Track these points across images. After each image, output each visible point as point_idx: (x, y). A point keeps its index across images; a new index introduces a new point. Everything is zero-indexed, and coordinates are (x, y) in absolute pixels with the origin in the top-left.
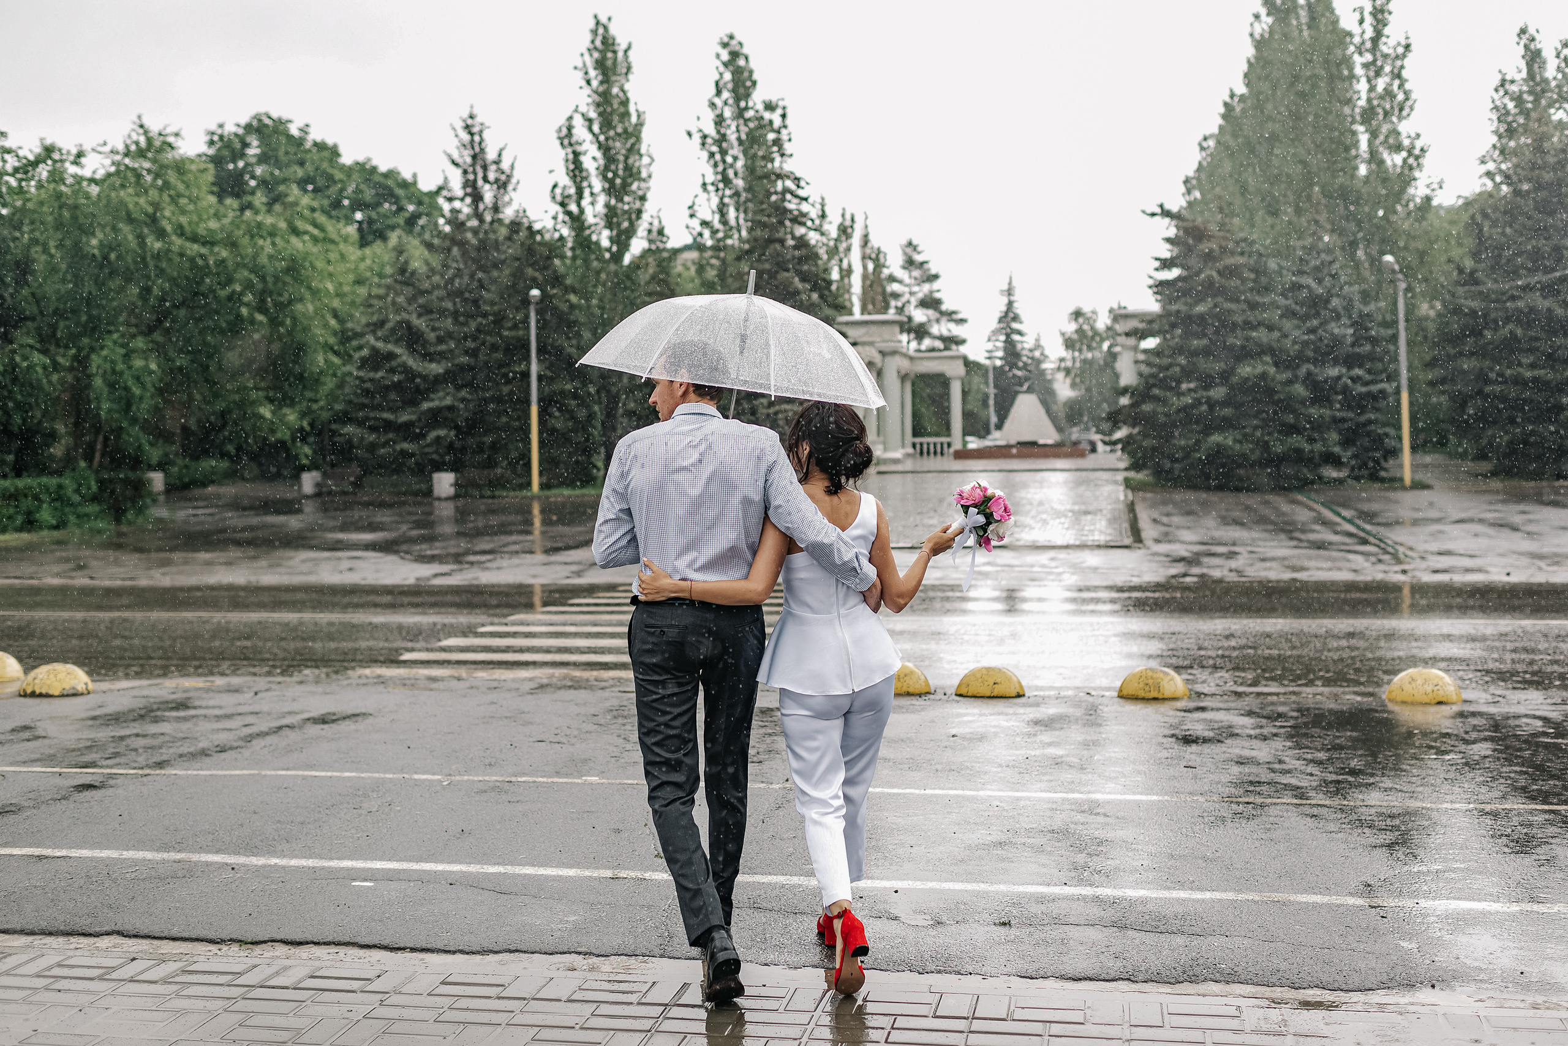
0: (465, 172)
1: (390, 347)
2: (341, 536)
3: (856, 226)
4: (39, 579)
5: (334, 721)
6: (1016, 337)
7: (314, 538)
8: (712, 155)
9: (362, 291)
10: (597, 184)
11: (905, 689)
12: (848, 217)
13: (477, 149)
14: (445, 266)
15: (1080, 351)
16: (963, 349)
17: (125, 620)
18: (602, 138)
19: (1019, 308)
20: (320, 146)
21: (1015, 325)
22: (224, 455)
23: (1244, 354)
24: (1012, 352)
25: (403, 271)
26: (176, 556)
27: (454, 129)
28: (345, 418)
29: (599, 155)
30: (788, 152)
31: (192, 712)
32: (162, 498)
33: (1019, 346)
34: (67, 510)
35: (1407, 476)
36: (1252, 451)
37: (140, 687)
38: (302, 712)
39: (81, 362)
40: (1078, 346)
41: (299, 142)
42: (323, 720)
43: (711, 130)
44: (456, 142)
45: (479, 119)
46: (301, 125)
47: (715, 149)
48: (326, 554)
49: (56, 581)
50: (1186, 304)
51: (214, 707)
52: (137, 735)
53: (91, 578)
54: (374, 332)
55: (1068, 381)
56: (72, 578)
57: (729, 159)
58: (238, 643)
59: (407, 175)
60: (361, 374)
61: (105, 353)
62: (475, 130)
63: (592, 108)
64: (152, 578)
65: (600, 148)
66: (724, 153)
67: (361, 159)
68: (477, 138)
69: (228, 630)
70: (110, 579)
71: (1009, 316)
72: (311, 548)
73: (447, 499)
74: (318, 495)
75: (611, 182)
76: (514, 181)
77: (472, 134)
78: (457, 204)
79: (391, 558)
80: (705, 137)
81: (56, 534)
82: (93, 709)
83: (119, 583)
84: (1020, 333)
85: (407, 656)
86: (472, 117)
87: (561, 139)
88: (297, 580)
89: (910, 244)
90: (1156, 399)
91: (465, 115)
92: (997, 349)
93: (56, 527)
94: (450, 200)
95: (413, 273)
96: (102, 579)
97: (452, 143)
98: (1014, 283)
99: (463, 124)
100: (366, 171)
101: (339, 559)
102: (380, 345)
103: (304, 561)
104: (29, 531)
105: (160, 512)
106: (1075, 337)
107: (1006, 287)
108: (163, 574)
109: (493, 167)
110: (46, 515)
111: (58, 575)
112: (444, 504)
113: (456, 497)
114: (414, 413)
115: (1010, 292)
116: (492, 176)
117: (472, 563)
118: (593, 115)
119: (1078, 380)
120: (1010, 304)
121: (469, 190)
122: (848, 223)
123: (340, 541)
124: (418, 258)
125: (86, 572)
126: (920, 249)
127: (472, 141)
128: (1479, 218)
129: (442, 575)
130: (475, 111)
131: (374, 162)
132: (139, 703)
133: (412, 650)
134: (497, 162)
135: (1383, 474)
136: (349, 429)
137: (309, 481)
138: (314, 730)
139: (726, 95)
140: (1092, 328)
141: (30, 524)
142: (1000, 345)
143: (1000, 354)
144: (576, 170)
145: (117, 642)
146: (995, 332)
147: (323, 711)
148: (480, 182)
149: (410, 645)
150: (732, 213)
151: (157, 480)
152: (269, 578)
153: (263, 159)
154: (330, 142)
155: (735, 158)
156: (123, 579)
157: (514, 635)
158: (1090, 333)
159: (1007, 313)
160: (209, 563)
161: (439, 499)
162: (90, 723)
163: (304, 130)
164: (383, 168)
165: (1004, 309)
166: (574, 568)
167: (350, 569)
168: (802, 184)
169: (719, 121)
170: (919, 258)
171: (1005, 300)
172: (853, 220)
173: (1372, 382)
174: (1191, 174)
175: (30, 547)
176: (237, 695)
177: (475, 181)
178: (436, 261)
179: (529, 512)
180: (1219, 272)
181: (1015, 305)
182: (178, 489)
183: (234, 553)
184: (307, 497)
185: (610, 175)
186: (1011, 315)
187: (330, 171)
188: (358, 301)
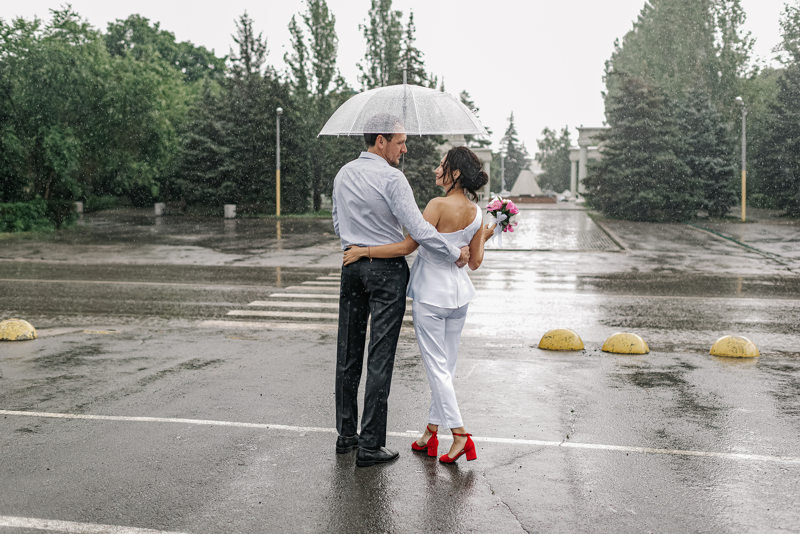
0: (242, 45)
1: (202, 138)
2: (179, 237)
3: (437, 82)
4: (13, 258)
5: (200, 367)
6: (514, 142)
7: (164, 238)
8: (369, 41)
9: (187, 108)
10: (312, 53)
11: (570, 347)
12: (434, 77)
13: (248, 33)
14: (231, 95)
15: (547, 150)
16: (490, 147)
17: (61, 285)
18: (314, 28)
19: (516, 128)
20: (164, 33)
21: (514, 136)
22: (114, 194)
23: (660, 148)
24: (511, 149)
25: (208, 96)
26: (91, 246)
27: (236, 22)
28: (178, 176)
29: (312, 37)
30: (413, 37)
31: (102, 357)
32: (82, 216)
33: (515, 147)
34: (31, 221)
35: (743, 216)
36: (662, 201)
37: (68, 334)
38: (176, 358)
39: (39, 141)
40: (546, 147)
41: (153, 32)
42: (191, 366)
43: (369, 26)
44: (237, 29)
45: (249, 17)
46: (156, 22)
47: (371, 37)
48: (172, 247)
49: (22, 260)
50: (629, 121)
51: (116, 352)
52: (65, 377)
53: (42, 259)
54: (193, 130)
55: (540, 165)
56: (32, 258)
57: (378, 43)
58: (128, 302)
59: (209, 49)
60: (186, 151)
61: (50, 136)
62: (247, 23)
63: (309, 12)
64: (76, 259)
65: (313, 33)
66: (375, 40)
67: (185, 40)
68: (248, 27)
69: (121, 293)
70: (53, 259)
71: (511, 131)
72: (165, 244)
73: (232, 218)
74: (164, 215)
75: (318, 52)
76: (267, 49)
77: (245, 25)
78: (237, 63)
79: (208, 250)
80: (366, 30)
81: (25, 234)
82: (36, 353)
83: (57, 262)
84: (516, 140)
85: (231, 313)
86: (245, 16)
87: (290, 29)
88: (158, 262)
89: (464, 93)
90: (612, 172)
91: (242, 15)
92: (504, 148)
93: (25, 230)
94: (233, 60)
95: (213, 98)
96: (48, 259)
97: (235, 31)
98: (514, 115)
99: (240, 19)
100: (188, 47)
101: (179, 250)
102: (197, 137)
103: (161, 251)
104: (10, 232)
105: (81, 223)
106: (545, 142)
107: (510, 117)
108: (83, 257)
109: (256, 43)
110: (20, 223)
111: (24, 257)
112: (230, 221)
113: (236, 217)
114: (214, 172)
115: (511, 119)
116: (255, 47)
117: (254, 254)
118: (309, 16)
119: (545, 164)
120: (511, 125)
121: (244, 55)
122: (434, 80)
123: (178, 240)
124: (216, 91)
125: (39, 255)
126: (469, 95)
127: (245, 29)
128: (784, 78)
129: (239, 260)
130: (247, 13)
131: (192, 42)
132: (67, 348)
133: (234, 308)
134: (259, 40)
135: (728, 214)
136: (180, 181)
137: (159, 208)
138: (188, 374)
139: (376, 9)
140: (553, 138)
141: (11, 228)
142: (506, 146)
143: (506, 150)
144: (299, 46)
145: (55, 299)
146: (504, 139)
147: (191, 358)
148: (249, 51)
149: (231, 304)
150: (378, 72)
151: (80, 206)
152: (142, 261)
153: (134, 39)
154: (170, 31)
155: (381, 43)
156: (60, 260)
157: (293, 299)
158: (552, 141)
159: (509, 130)
160: (109, 251)
161: (228, 219)
162: (33, 364)
163: (157, 25)
164: (197, 46)
165: (508, 127)
166: (312, 258)
167: (186, 256)
168: (421, 54)
169: (373, 22)
170: (468, 100)
171: (509, 123)
172: (436, 79)
173: (726, 165)
174: (609, 59)
175: (11, 240)
176: (131, 342)
177: (247, 50)
178: (225, 92)
179: (275, 226)
180: (647, 104)
181: (514, 126)
182: (90, 211)
183: (122, 246)
184: (158, 216)
185: (318, 48)
186: (512, 131)
187: (170, 46)
188: (186, 113)
